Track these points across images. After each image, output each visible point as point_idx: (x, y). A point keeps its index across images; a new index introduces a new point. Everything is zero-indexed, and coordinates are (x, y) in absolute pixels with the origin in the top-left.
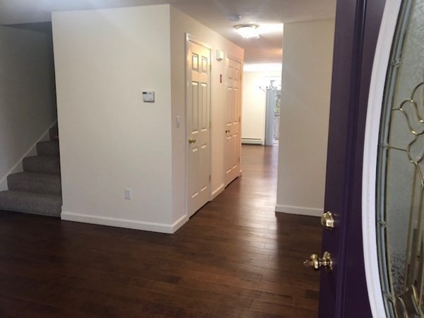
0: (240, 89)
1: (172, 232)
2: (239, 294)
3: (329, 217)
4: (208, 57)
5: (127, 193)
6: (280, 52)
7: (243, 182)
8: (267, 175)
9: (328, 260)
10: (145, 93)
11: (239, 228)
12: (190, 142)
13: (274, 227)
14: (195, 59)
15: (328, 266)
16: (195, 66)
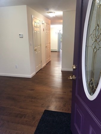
0: (50, 33)
1: (31, 77)
2: (51, 92)
3: (74, 66)
4: (39, 23)
5: (16, 66)
6: (62, 21)
7: (51, 63)
8: (59, 60)
9: (74, 77)
10: (20, 35)
11: (51, 75)
12: (35, 50)
13: (61, 75)
14: (35, 24)
15: (74, 79)
16: (35, 26)
